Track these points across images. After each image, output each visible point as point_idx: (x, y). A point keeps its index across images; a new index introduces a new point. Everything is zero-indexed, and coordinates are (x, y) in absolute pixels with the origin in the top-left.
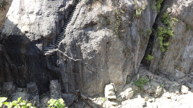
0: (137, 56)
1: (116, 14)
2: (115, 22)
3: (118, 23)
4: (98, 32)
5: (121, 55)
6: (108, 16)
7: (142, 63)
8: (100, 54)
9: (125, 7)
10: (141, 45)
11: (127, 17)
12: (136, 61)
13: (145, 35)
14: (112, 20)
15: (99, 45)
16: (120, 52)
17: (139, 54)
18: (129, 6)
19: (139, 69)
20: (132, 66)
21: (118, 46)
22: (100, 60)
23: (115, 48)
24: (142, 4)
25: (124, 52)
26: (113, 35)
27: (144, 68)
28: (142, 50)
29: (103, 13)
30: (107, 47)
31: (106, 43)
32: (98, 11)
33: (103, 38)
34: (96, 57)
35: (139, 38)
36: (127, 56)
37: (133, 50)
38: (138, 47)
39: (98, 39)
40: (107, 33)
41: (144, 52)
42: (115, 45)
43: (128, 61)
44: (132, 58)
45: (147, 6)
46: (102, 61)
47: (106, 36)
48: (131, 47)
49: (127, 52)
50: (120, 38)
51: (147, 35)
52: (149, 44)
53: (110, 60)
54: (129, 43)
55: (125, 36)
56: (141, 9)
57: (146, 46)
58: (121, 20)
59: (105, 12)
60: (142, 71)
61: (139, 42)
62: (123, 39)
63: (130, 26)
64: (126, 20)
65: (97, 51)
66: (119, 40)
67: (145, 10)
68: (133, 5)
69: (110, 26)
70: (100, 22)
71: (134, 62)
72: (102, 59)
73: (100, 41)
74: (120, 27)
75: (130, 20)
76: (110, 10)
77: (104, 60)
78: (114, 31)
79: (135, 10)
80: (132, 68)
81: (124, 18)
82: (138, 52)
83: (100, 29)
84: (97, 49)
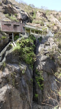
0: (29, 97)
1: (11, 75)
2: (12, 80)
3: (14, 80)
4: (2, 88)
5: (20, 99)
6: (8, 77)
7: (33, 100)
8: (6, 103)
9: (16, 70)
10: (30, 89)
11: (18, 75)
12: (30, 101)
13: (30, 83)
14: (10, 79)
15: (5, 97)
16: (19, 97)
17: (30, 95)
18: (18, 69)
19: (33, 105)
20: (28, 105)
21: (17, 93)
22: (7, 107)
23: (15, 95)
24: (24, 67)
25: (21, 96)
26: (12, 88)
27: (36, 104)
28: (31, 92)
29: (4, 76)
30: (10, 97)
31: (9, 94)
32: (1, 76)
33: (6, 91)
34: (3, 106)
35: (27, 85)
36: (23, 99)
37: (26, 94)
38: (28, 91)
39: (3, 93)
40: (9, 87)
41: (32, 93)
42: (15, 94)
43: (24, 102)
44: (27, 99)
45: (27, 68)
46: (8, 108)
47: (8, 90)
48: (24, 92)
49: (23, 96)
50: (17, 88)
51: (31, 82)
52: (33, 87)
53: (13, 105)
54: (23, 90)
55: (19, 86)
56: (24, 70)
57: (32, 89)
58: (15, 78)
59: (5, 75)
60: (35, 106)
61: (28, 88)
62: (18, 88)
63: (21, 80)
64: (18, 77)
65: (3, 101)
66: (16, 90)
67: (26, 70)
68: (20, 69)
69: (9, 83)
70: (3, 82)
71: (29, 101)
72: (8, 106)
73: (5, 94)
74: (16, 82)
75: (20, 77)
76: (8, 73)
77: (9, 106)
78: (13, 85)
79: (21, 71)
80: (28, 106)
81: (16, 76)
82: (29, 94)
83: (4, 86)
84: (3, 100)
